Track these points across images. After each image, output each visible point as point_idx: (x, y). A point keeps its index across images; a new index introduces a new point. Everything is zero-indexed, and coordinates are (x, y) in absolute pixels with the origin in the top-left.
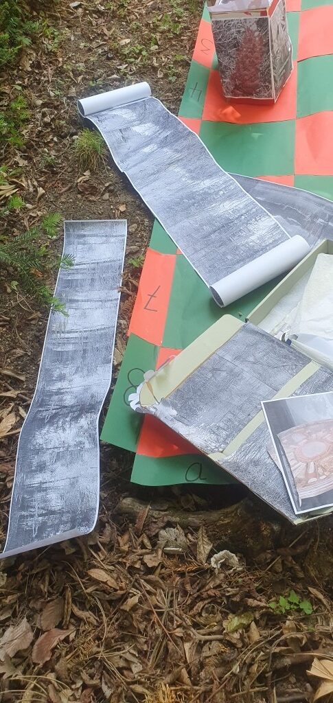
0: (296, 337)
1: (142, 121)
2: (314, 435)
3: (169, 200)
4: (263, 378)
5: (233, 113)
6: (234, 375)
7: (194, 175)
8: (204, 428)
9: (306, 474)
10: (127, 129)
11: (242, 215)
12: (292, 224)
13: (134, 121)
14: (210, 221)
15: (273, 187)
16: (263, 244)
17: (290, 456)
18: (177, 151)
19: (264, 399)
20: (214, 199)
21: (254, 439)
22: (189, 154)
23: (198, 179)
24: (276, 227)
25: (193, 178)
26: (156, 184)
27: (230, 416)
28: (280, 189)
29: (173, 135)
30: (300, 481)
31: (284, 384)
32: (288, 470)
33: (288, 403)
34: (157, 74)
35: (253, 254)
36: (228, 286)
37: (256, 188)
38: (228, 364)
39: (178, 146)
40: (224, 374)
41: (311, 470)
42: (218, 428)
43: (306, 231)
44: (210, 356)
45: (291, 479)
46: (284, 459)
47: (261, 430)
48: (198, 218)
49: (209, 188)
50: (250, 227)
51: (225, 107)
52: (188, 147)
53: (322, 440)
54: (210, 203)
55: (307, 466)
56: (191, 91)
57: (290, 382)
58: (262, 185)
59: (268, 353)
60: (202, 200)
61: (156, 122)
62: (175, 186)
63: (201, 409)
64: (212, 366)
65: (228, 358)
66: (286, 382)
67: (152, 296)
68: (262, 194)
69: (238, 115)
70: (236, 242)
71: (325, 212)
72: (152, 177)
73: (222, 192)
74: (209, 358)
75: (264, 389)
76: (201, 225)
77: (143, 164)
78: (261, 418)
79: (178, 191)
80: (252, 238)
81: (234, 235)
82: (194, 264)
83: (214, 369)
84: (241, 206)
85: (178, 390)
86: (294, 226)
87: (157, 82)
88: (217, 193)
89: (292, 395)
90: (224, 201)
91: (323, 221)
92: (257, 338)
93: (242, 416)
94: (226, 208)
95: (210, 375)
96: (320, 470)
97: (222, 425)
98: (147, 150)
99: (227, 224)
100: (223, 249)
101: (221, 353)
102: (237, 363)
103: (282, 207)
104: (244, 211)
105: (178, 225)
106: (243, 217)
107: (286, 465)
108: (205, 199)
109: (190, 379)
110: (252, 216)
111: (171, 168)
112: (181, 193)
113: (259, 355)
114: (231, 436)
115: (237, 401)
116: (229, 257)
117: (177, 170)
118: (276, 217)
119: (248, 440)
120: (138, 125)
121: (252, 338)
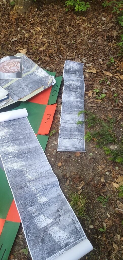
2: (13, 71)
9: (17, 63)
11: (6, 142)
17: (20, 68)
30: (19, 63)
32: (21, 65)
41: (16, 64)
45: (21, 63)
53: (11, 69)
54: (18, 153)
65: (27, 90)
73: (11, 157)
74: (33, 92)
80: (6, 131)
81: (13, 134)
82: (31, 129)
83: (32, 88)
90: (11, 153)
93: (28, 76)
95: (33, 87)
96: (14, 64)
100: (19, 131)
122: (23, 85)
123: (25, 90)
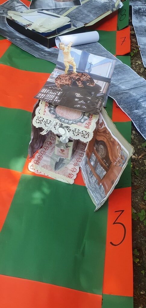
67: (124, 41)
83: (96, 14)
122: (85, 12)
123: (89, 16)
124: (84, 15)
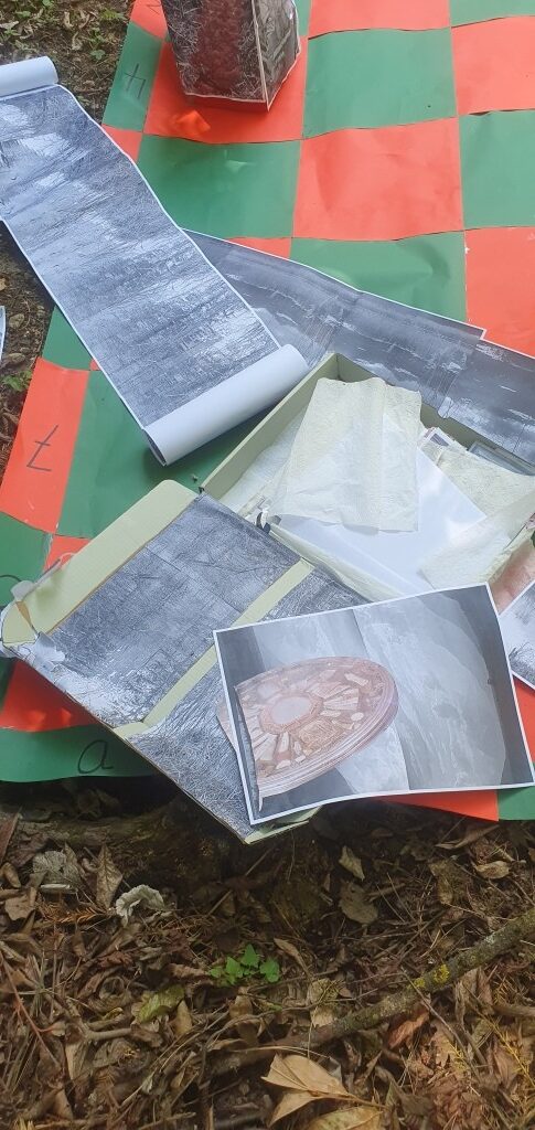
0: (278, 519)
1: (38, 128)
2: (293, 687)
3: (79, 272)
4: (220, 590)
5: (197, 122)
6: (174, 586)
7: (125, 230)
8: (115, 680)
9: (275, 754)
10: (11, 143)
11: (203, 305)
12: (285, 324)
13: (25, 128)
14: (149, 314)
15: (257, 258)
16: (236, 358)
17: (251, 723)
18: (96, 187)
19: (220, 625)
20: (157, 274)
21: (196, 697)
22: (118, 194)
23: (132, 238)
24: (258, 329)
25: (123, 236)
26: (60, 244)
27: (160, 658)
28: (267, 262)
29: (92, 158)
30: (264, 766)
31: (253, 600)
32: (246, 747)
33: (257, 633)
34: (70, 43)
35: (219, 372)
36: (171, 431)
37: (228, 258)
38: (165, 566)
39: (97, 178)
40: (156, 584)
41: (283, 747)
42: (139, 680)
43: (306, 337)
44: (135, 553)
45: (250, 763)
46: (242, 729)
47: (209, 681)
48: (129, 306)
49: (149, 255)
50: (216, 327)
51: (184, 110)
52: (117, 181)
53: (305, 694)
54: (150, 280)
55: (278, 740)
56: (126, 79)
57: (262, 597)
58: (238, 253)
59: (231, 548)
60: (137, 275)
61: (64, 133)
62: (92, 249)
63: (112, 647)
64: (138, 570)
65: (166, 555)
66: (257, 596)
67: (42, 444)
68: (236, 268)
69: (206, 126)
70: (192, 352)
71: (339, 303)
72: (52, 232)
73: (170, 264)
74: (133, 557)
75: (220, 610)
76: (134, 320)
77: (38, 207)
78: (213, 658)
79: (97, 257)
80: (219, 346)
81: (188, 340)
82: (119, 387)
83: (141, 576)
84: (203, 289)
85: (75, 614)
86: (287, 327)
87: (70, 57)
88: (162, 264)
89: (264, 619)
90: (174, 278)
91: (333, 319)
92: (218, 520)
93: (180, 657)
94: (175, 291)
95: (134, 586)
96: (297, 747)
97: (145, 673)
98: (46, 182)
99: (177, 320)
100: (169, 364)
101: (155, 547)
102: (180, 565)
103: (271, 293)
104: (206, 298)
105: (94, 319)
106: (204, 309)
107: (244, 739)
108: (141, 274)
109: (98, 595)
110: (221, 307)
111: (86, 217)
112: (102, 261)
113: (216, 551)
114: (159, 692)
115: (174, 631)
116: (179, 378)
117: (96, 220)
118: (259, 310)
119: (187, 699)
120: (32, 136)
121: (208, 521)
124: (204, 558)
